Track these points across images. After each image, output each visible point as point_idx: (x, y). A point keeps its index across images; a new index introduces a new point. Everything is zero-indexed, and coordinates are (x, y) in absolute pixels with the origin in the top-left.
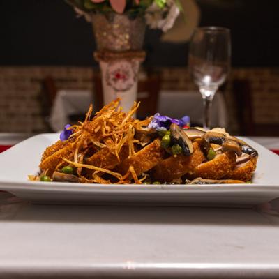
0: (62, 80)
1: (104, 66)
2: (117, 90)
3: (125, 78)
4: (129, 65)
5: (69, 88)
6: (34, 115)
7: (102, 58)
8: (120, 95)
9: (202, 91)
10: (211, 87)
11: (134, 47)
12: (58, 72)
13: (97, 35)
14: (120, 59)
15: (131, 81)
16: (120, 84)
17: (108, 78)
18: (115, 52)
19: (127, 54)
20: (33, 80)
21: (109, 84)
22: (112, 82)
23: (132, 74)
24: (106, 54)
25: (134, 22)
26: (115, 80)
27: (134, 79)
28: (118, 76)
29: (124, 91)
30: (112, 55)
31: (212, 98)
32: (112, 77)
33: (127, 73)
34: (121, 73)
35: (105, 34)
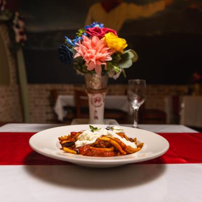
0: (59, 90)
1: (90, 96)
2: (96, 106)
3: (99, 101)
4: (101, 95)
5: (63, 94)
6: (47, 106)
7: (89, 92)
8: (97, 108)
9: (133, 106)
10: (137, 105)
11: (104, 88)
12: (58, 87)
13: (87, 82)
14: (97, 93)
15: (102, 102)
16: (97, 104)
17: (92, 101)
18: (95, 90)
19: (100, 91)
20: (47, 90)
21: (92, 104)
22: (94, 103)
23: (102, 99)
24: (91, 91)
25: (104, 77)
26: (95, 102)
27: (103, 101)
28: (96, 100)
29: (99, 106)
30: (94, 91)
31: (137, 110)
32: (94, 100)
33: (100, 99)
34: (98, 99)
35: (91, 82)
